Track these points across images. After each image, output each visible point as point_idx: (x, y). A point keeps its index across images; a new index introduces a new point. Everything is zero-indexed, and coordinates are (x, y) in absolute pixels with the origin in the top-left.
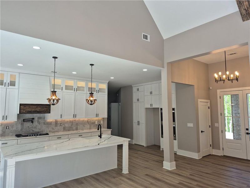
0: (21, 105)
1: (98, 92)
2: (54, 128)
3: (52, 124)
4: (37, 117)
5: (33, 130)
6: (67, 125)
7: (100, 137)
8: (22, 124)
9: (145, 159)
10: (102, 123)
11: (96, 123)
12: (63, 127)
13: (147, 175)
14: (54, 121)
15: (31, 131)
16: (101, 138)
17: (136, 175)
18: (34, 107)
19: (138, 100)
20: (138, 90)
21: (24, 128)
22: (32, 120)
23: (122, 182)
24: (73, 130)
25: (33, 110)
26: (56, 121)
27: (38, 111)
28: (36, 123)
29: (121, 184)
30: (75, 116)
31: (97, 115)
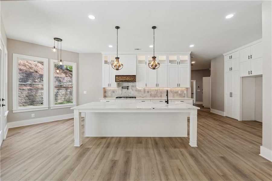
0: (116, 76)
1: (179, 63)
2: (143, 94)
3: (142, 91)
4: (131, 86)
5: (129, 95)
6: (153, 93)
7: (166, 103)
8: (121, 90)
9: (233, 136)
10: (185, 92)
11: (179, 92)
12: (150, 94)
13: (223, 158)
14: (143, 89)
15: (128, 95)
16: (168, 103)
17: (205, 154)
18: (124, 77)
19: (231, 69)
20: (231, 57)
21: (123, 93)
22: (127, 88)
23: (180, 157)
24: (158, 97)
25: (124, 80)
26: (144, 89)
27: (127, 81)
28: (130, 90)
29: (177, 158)
30: (157, 85)
31: (179, 85)
